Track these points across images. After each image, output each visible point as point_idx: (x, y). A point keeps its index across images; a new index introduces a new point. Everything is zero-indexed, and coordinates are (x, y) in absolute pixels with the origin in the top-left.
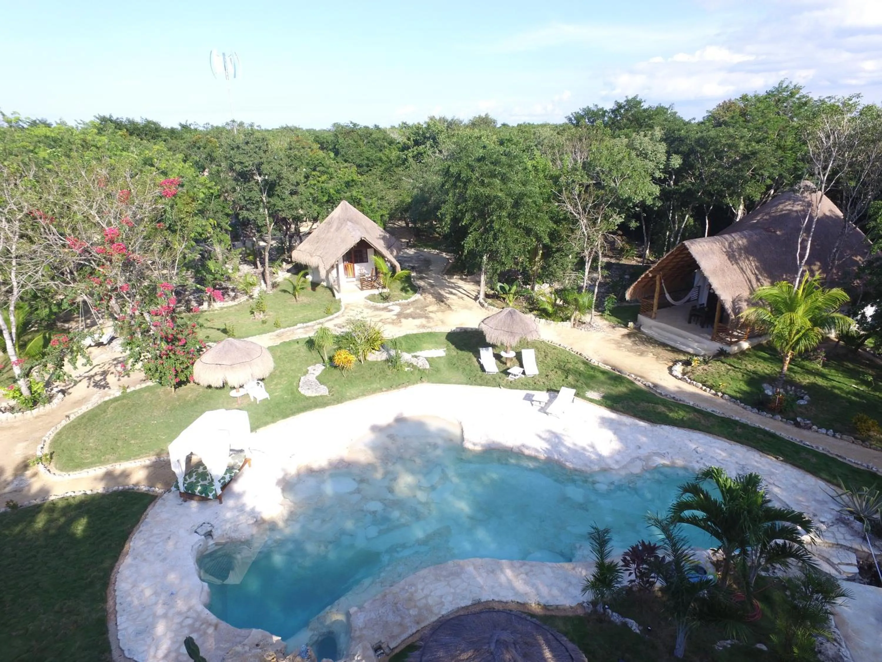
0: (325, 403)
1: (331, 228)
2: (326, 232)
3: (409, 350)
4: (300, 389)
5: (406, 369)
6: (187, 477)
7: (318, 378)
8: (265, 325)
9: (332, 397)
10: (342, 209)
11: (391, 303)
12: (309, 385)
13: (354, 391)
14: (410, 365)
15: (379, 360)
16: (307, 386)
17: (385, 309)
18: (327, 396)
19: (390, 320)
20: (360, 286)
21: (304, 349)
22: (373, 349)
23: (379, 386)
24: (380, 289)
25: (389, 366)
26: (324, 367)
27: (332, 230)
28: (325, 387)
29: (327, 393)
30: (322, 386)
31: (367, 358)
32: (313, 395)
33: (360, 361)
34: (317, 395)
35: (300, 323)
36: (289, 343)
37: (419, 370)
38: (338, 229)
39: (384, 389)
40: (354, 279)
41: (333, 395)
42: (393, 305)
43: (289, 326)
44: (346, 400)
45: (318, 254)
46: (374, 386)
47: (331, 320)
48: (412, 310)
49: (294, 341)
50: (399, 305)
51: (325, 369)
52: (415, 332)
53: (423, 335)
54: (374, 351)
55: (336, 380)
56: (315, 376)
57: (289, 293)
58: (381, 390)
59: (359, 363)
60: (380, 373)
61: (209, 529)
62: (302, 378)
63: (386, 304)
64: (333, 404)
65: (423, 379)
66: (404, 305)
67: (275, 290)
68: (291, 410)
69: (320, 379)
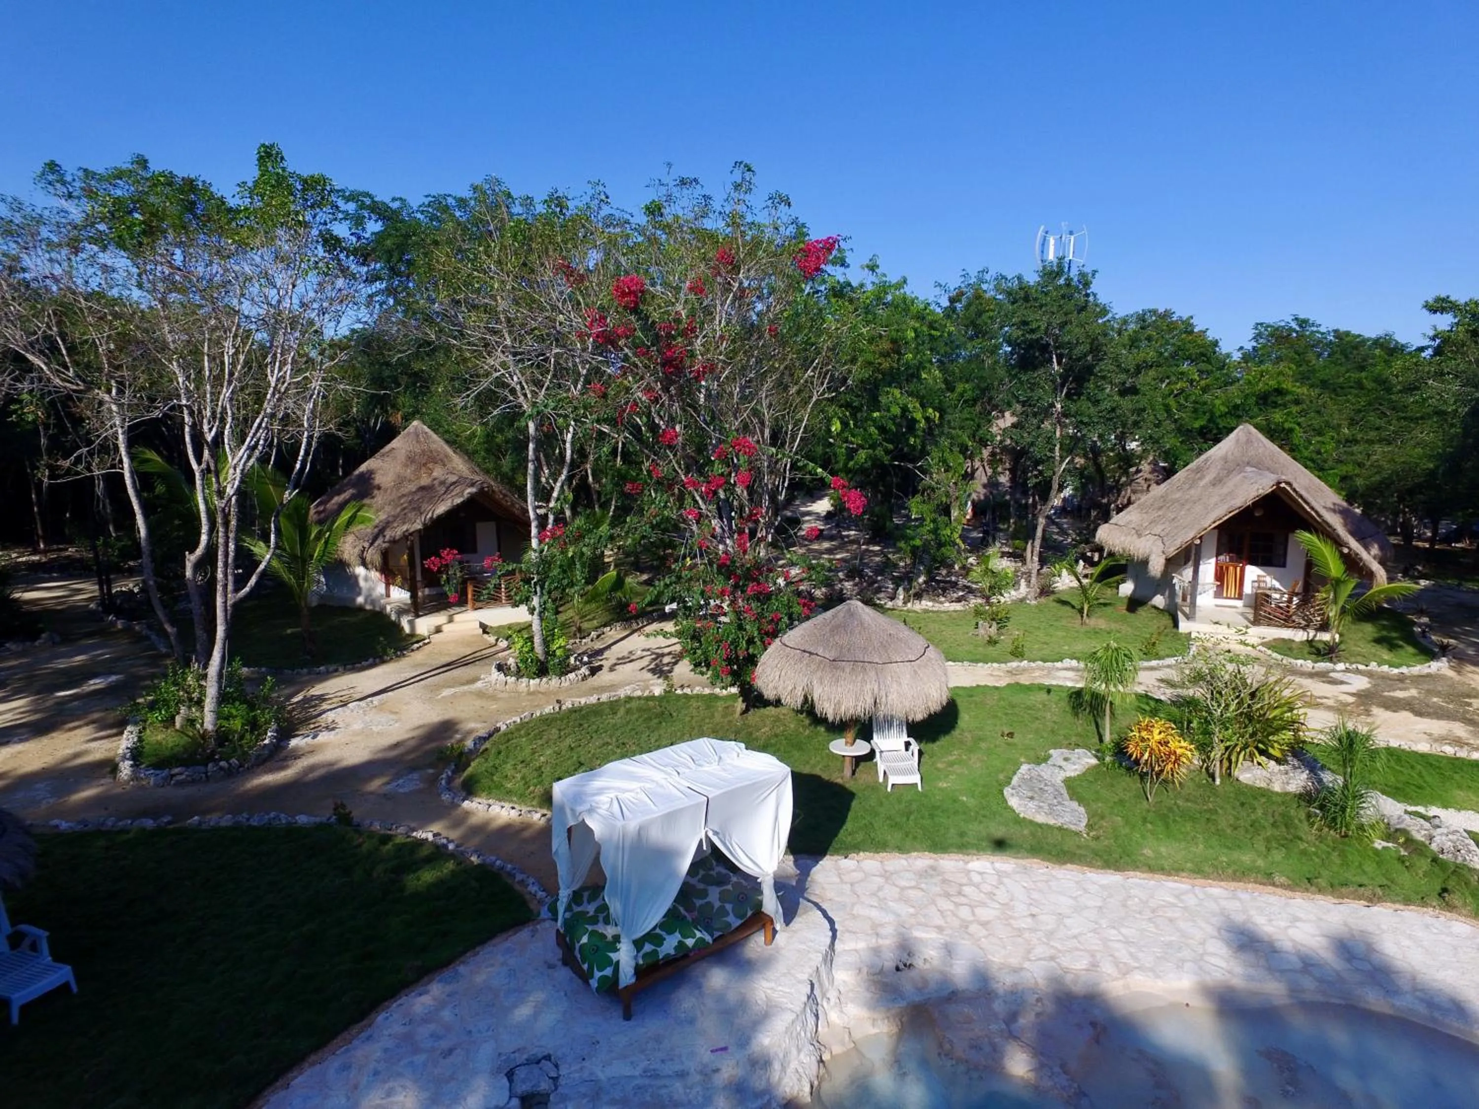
0: (1065, 853)
1: (1200, 479)
2: (1187, 486)
3: (1397, 792)
4: (1007, 791)
5: (1379, 844)
6: (586, 894)
7: (1068, 782)
8: (991, 648)
9: (1093, 844)
10: (1238, 441)
11: (1341, 666)
12: (1036, 790)
13: (1167, 849)
14: (1392, 833)
15: (1277, 788)
16: (1032, 789)
17: (1322, 676)
18: (1078, 834)
19: (1330, 702)
20: (1251, 617)
21: (1058, 709)
22: (1263, 753)
23: (1260, 862)
24: (1312, 633)
25: (1309, 816)
26: (1094, 761)
27: (1202, 483)
28: (1082, 810)
29: (1082, 826)
30: (1075, 804)
31: (1236, 773)
32: (1040, 819)
33: (1213, 776)
34: (1052, 822)
35: (1072, 658)
36: (1030, 688)
37: (1435, 860)
38: (1217, 481)
39: (1279, 879)
40: (1239, 603)
41: (1097, 838)
42: (1347, 670)
43: (1045, 661)
44: (1136, 868)
45: (1158, 530)
46: (1246, 858)
47: (1152, 669)
48: (1413, 692)
49: (1040, 687)
50: (1370, 675)
51: (1096, 767)
52: (1423, 747)
53: (1456, 763)
54: (1263, 759)
55: (1121, 802)
56: (1062, 775)
57: (1073, 607)
58: (1267, 878)
59: (1204, 779)
60: (1274, 825)
61: (545, 1086)
62: (1024, 768)
63: (1323, 666)
64: (1090, 865)
65: (1455, 899)
66: (1384, 677)
67: (1043, 600)
68: (962, 834)
69: (1073, 787)
